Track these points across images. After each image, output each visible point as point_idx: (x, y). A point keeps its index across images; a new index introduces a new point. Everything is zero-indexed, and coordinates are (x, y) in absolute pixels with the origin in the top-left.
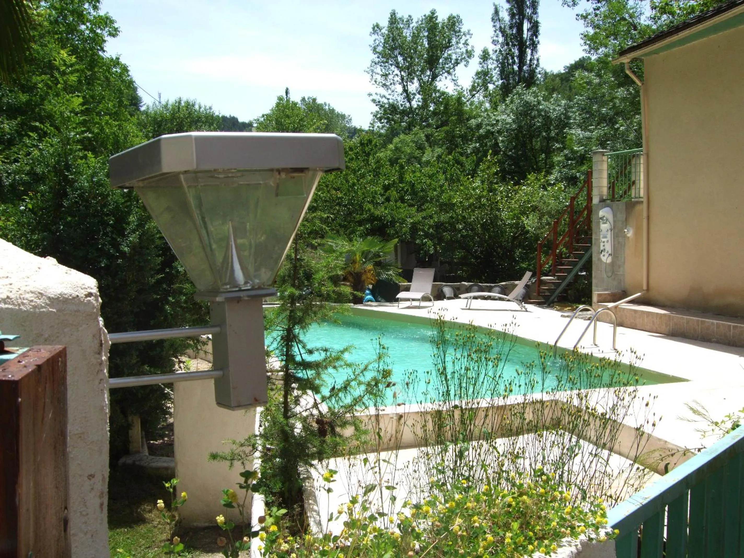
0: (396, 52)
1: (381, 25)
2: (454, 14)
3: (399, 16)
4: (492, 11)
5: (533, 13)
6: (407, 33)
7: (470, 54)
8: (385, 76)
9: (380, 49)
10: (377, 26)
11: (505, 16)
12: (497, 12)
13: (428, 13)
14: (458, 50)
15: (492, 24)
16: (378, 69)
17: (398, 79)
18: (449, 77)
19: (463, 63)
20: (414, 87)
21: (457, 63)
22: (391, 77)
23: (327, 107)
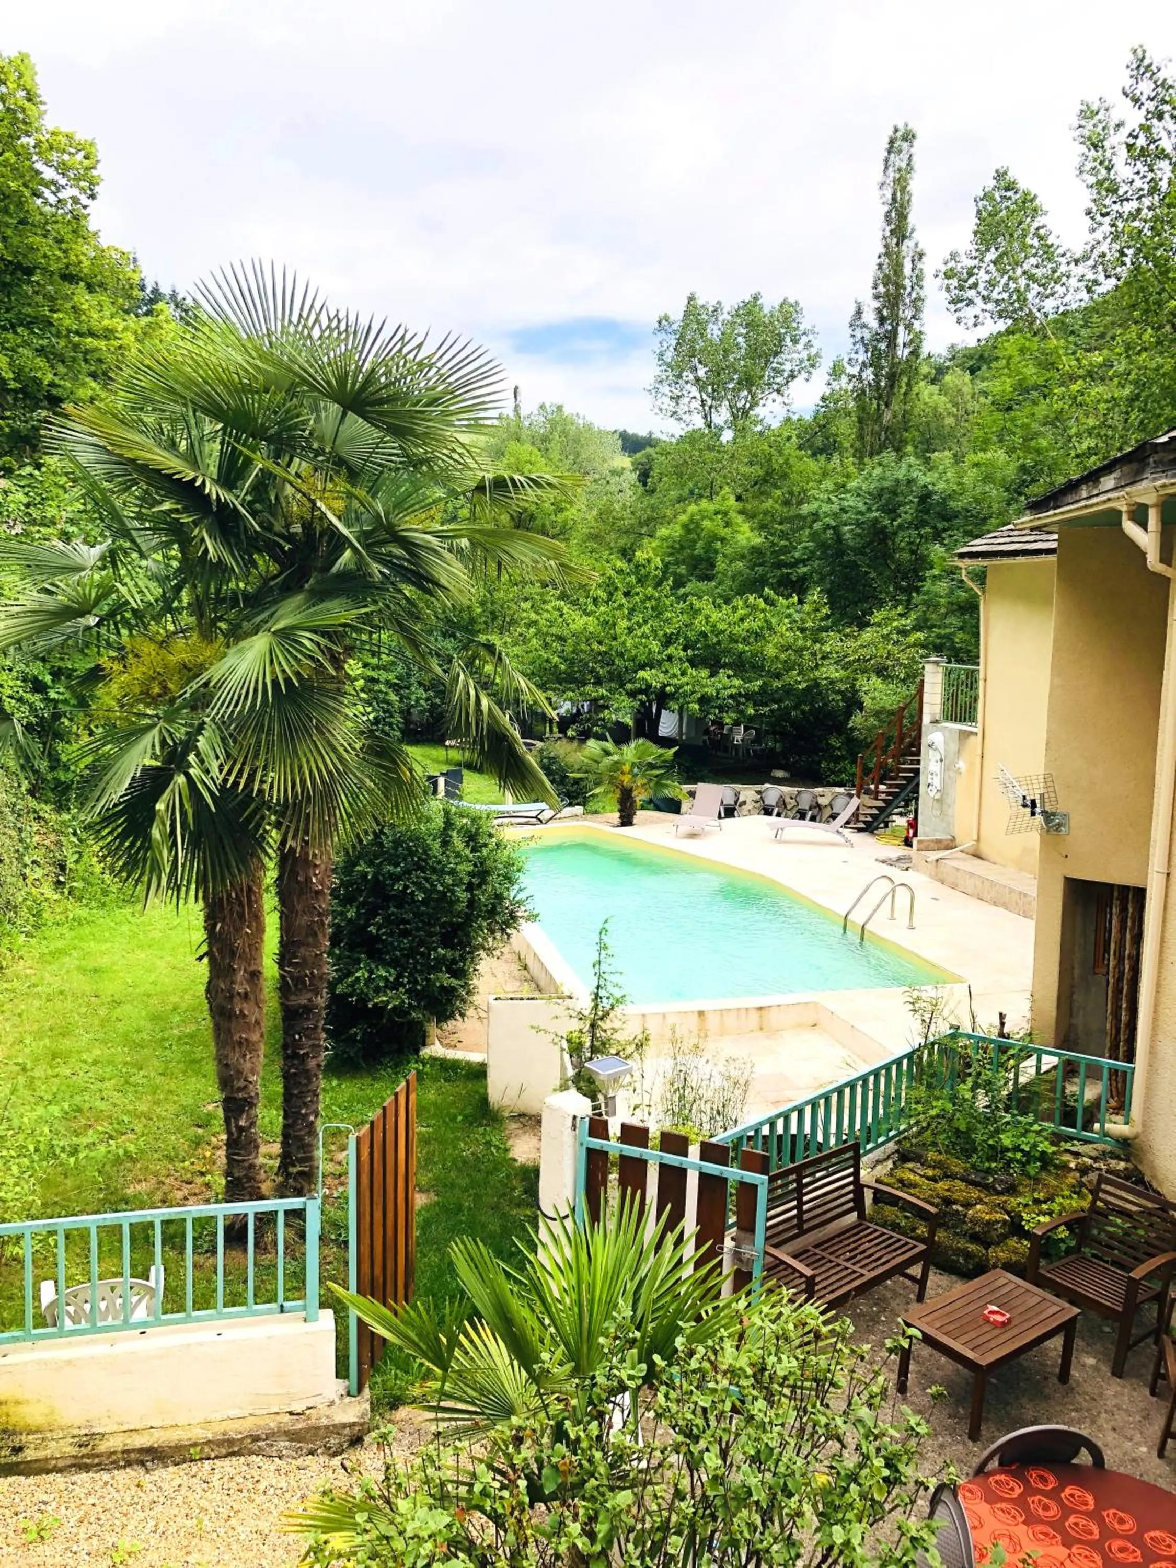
0: (695, 361)
1: (672, 319)
2: (791, 300)
3: (700, 302)
4: (852, 310)
5: (914, 317)
6: (714, 331)
7: (813, 361)
8: (677, 399)
9: (668, 357)
10: (666, 318)
11: (870, 318)
12: (859, 312)
13: (748, 299)
14: (795, 356)
15: (850, 331)
16: (666, 389)
17: (696, 404)
18: (779, 399)
19: (804, 375)
20: (722, 416)
21: (792, 376)
22: (685, 400)
23: (581, 422)
